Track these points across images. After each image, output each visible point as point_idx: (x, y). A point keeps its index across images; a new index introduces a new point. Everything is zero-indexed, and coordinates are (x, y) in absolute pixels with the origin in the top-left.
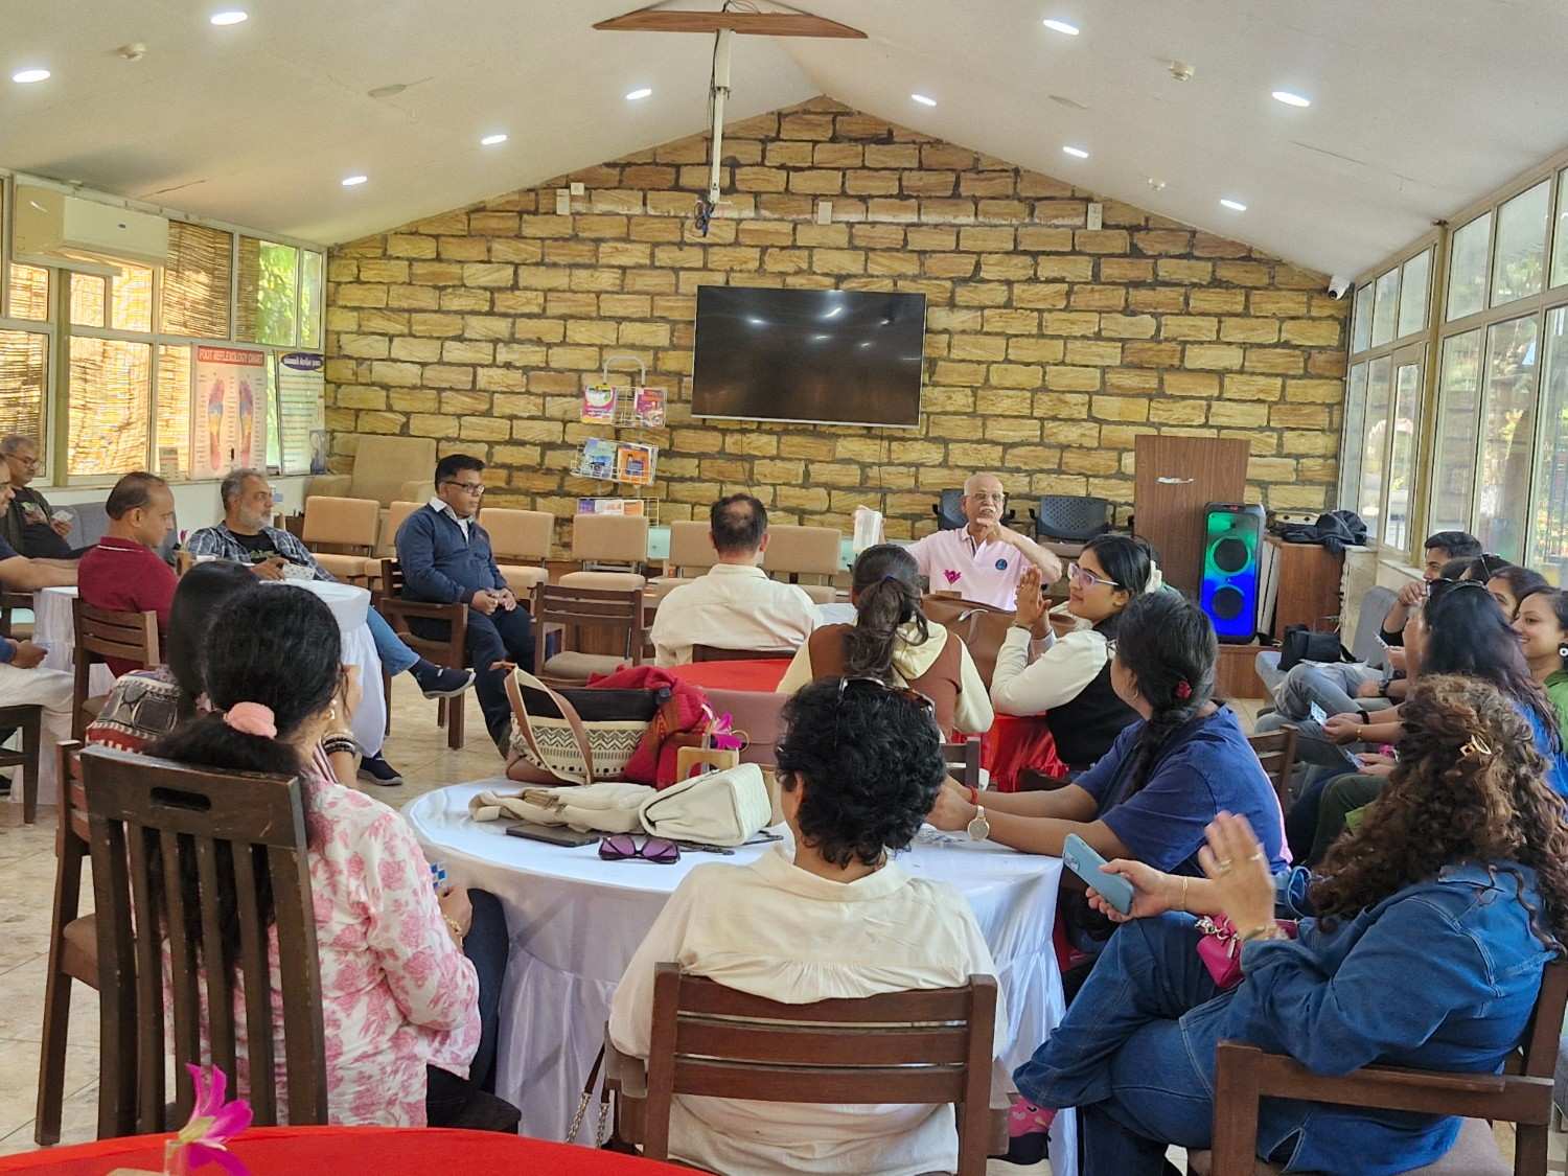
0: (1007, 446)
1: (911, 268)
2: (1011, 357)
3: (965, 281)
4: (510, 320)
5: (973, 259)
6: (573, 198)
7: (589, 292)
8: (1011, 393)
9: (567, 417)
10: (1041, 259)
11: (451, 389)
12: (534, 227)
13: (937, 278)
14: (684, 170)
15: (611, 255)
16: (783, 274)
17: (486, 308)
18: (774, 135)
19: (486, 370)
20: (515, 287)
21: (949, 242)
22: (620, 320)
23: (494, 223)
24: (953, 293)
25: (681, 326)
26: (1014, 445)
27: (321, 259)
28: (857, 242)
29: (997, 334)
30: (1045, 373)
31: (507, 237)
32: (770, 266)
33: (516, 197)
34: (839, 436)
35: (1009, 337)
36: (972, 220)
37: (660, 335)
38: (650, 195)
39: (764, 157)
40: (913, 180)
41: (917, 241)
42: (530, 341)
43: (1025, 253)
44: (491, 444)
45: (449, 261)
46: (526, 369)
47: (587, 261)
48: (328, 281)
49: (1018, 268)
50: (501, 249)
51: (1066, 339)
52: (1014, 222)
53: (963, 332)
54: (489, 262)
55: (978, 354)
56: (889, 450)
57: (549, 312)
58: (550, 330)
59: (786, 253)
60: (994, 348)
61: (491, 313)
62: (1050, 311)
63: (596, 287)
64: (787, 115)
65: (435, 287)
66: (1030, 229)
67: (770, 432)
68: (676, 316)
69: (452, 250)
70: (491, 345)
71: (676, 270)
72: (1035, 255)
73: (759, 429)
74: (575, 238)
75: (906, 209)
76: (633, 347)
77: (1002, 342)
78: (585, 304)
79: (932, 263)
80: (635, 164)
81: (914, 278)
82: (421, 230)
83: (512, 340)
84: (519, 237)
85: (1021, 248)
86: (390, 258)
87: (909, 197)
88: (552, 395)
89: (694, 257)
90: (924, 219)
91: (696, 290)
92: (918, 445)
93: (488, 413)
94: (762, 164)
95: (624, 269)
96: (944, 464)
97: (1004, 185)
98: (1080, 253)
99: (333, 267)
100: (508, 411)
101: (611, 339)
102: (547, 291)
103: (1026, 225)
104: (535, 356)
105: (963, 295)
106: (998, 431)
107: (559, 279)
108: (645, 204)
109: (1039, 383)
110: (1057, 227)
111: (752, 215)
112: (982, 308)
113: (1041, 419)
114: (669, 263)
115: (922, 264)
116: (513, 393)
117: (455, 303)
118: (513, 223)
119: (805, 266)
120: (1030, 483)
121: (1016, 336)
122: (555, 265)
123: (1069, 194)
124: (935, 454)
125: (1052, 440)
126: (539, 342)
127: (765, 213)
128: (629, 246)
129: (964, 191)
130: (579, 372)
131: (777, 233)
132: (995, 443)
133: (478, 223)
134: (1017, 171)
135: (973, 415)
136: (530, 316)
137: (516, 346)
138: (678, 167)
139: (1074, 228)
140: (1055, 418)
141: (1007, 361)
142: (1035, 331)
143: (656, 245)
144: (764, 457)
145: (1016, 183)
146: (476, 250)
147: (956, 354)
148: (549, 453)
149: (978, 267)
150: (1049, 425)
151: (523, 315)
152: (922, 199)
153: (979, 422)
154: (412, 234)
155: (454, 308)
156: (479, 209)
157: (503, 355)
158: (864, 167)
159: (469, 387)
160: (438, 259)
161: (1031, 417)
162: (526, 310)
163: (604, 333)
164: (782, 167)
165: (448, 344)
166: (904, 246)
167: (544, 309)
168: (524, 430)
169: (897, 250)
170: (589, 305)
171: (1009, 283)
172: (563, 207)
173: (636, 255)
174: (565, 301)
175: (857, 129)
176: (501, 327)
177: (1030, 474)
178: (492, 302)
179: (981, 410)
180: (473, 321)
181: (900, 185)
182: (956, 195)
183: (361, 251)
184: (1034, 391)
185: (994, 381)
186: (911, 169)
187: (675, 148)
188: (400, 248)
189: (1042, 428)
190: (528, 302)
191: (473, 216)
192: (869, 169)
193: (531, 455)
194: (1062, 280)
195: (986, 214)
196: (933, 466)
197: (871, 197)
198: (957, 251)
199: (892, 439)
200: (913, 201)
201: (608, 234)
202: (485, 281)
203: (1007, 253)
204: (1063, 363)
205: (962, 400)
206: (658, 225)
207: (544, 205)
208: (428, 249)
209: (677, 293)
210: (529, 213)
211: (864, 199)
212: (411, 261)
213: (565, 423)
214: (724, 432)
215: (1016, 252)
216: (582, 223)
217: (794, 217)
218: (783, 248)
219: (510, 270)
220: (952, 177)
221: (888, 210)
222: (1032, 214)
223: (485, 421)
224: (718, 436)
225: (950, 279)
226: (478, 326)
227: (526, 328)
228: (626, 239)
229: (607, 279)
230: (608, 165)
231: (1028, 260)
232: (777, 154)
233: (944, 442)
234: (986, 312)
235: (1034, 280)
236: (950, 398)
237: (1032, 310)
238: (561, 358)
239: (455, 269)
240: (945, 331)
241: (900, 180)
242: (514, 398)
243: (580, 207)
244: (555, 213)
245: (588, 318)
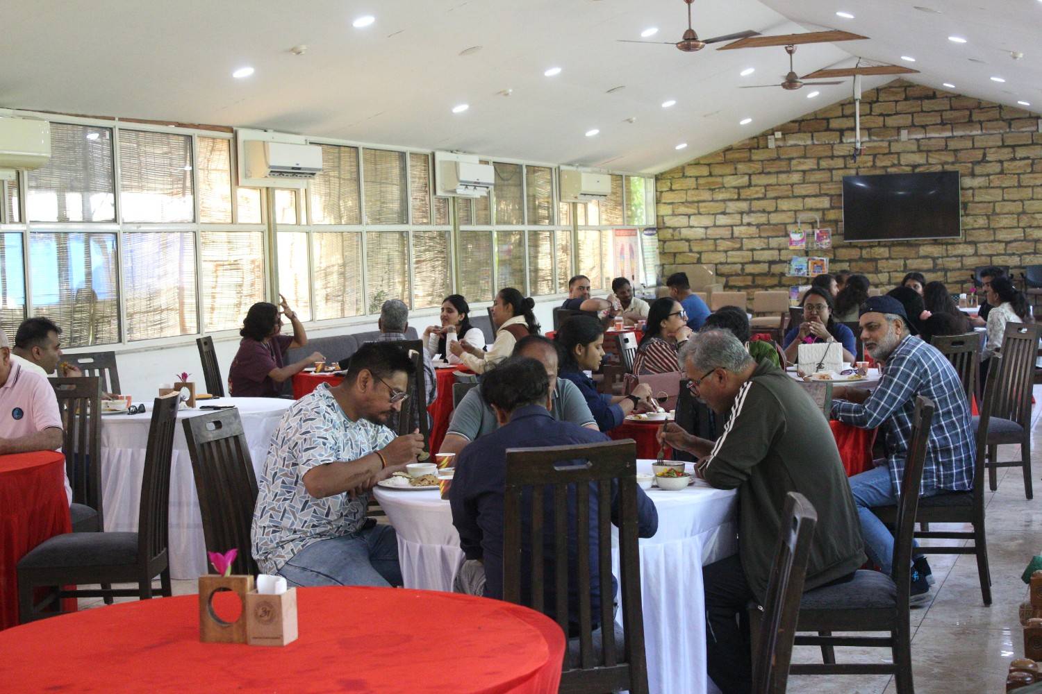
0: (1007, 243)
1: (951, 159)
2: (1006, 198)
3: (979, 162)
4: (748, 202)
5: (982, 152)
6: (776, 140)
7: (787, 184)
8: (1006, 216)
9: (781, 247)
10: (1017, 149)
11: (721, 238)
12: (757, 155)
13: (965, 162)
14: (831, 121)
15: (797, 165)
16: (885, 167)
17: (736, 197)
18: (875, 99)
19: (738, 228)
20: (750, 185)
21: (969, 144)
22: (804, 197)
23: (737, 155)
24: (973, 169)
25: (835, 197)
26: (1010, 242)
27: (652, 181)
28: (922, 148)
29: (997, 187)
30: (1023, 205)
31: (744, 162)
32: (879, 164)
33: (747, 142)
34: (920, 245)
35: (1003, 188)
36: (979, 132)
37: (825, 202)
38: (815, 134)
39: (871, 110)
40: (948, 115)
41: (953, 145)
42: (759, 211)
43: (1008, 146)
44: (743, 264)
45: (716, 176)
46: (758, 226)
47: (785, 169)
48: (656, 191)
49: (1005, 154)
50: (741, 167)
51: (1033, 187)
52: (1001, 131)
53: (980, 188)
54: (736, 174)
55: (988, 198)
56: (947, 250)
57: (768, 196)
58: (768, 205)
59: (886, 157)
60: (996, 195)
61: (738, 199)
62: (1023, 174)
63: (790, 181)
64: (881, 89)
65: (710, 189)
66: (1009, 135)
67: (885, 246)
68: (832, 192)
69: (717, 170)
70: (739, 216)
71: (831, 170)
72: (1013, 147)
73: (879, 245)
74: (778, 159)
75: (943, 130)
76: (811, 210)
77: (1000, 191)
78: (785, 190)
79: (961, 155)
80: (807, 120)
81: (953, 163)
82: (702, 162)
83: (750, 212)
84: (750, 160)
85: (1006, 144)
86: (686, 177)
87: (947, 124)
88: (772, 237)
89: (839, 163)
90: (955, 134)
91: (841, 179)
92: (961, 246)
93: (740, 249)
94: (870, 114)
95: (804, 172)
96: (976, 254)
97: (994, 114)
98: (1037, 144)
99: (659, 184)
100: (750, 247)
101: (800, 206)
102: (766, 186)
103: (1008, 133)
104: (762, 219)
105: (978, 170)
106: (1002, 235)
107: (772, 180)
108: (812, 139)
109: (1020, 210)
110: (1023, 132)
111: (867, 139)
112: (988, 175)
113: (1023, 228)
114: (827, 166)
115: (956, 156)
116: (752, 238)
117: (720, 196)
118: (746, 155)
119: (896, 162)
120: (1021, 260)
121: (1007, 188)
122: (769, 173)
123: (1028, 115)
124: (970, 250)
125: (1030, 238)
126: (764, 211)
127: (874, 138)
128: (806, 160)
129: (975, 118)
130: (785, 224)
131: (881, 147)
132: (1000, 242)
133: (730, 156)
134: (1000, 107)
135: (988, 228)
136: (758, 199)
137: (752, 214)
138: (828, 120)
139: (1032, 132)
140: (1030, 227)
141: (1004, 200)
142: (1016, 185)
143: (819, 158)
144: (883, 259)
145: (1000, 113)
146: (728, 169)
147: (977, 199)
148: (773, 266)
149: (985, 155)
150: (1028, 230)
151: (755, 199)
152: (953, 124)
153: (992, 232)
154: (696, 164)
155: (720, 198)
156: (729, 149)
157: (746, 219)
158: (922, 111)
159: (730, 236)
160: (711, 175)
161: (1018, 227)
162: (756, 196)
163: (798, 204)
164: (881, 115)
165: (718, 216)
166: (946, 149)
167: (765, 195)
168: (759, 256)
169: (942, 150)
170: (787, 191)
171: (1001, 162)
172: (772, 144)
173: (809, 164)
174: (776, 190)
175: (917, 93)
176: (744, 206)
177: (1020, 256)
178: (739, 194)
179: (992, 226)
180: (730, 204)
181: (941, 118)
182: (970, 121)
183: (672, 175)
184: (1019, 214)
185: (998, 210)
186: (946, 110)
187: (826, 110)
188: (691, 172)
189: (1024, 232)
190: (757, 192)
191: (727, 153)
192: (925, 112)
193: (764, 268)
194: (1028, 158)
195: (986, 129)
196: (970, 256)
197: (927, 125)
198: (973, 148)
199: (947, 244)
200: (949, 126)
201: (795, 155)
202: (735, 183)
203: (999, 147)
204: (1032, 199)
205: (982, 222)
206: (820, 148)
207: (762, 143)
208: (705, 171)
209: (832, 181)
210: (754, 149)
211: (924, 127)
212: (697, 178)
213: (780, 250)
214: (861, 248)
215: (1003, 146)
216: (781, 151)
217: (889, 138)
218: (884, 154)
219: (747, 178)
220: (968, 113)
221: (934, 131)
222: (1010, 127)
223: (739, 253)
224: (859, 250)
225: (971, 162)
226: (732, 206)
227: (757, 205)
228: (805, 157)
229: (796, 178)
230: (793, 122)
231: (1010, 150)
232: (877, 109)
233: (974, 243)
234: (991, 177)
235: (1014, 159)
236: (975, 221)
237: (1014, 174)
238: (775, 218)
239: (719, 180)
240: (971, 188)
241: (941, 116)
242: (753, 241)
243: (781, 143)
244: (767, 147)
245: (788, 197)
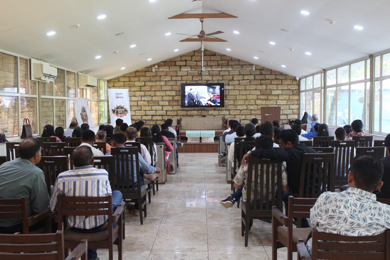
0: (241, 110)
1: (221, 78)
2: (240, 94)
3: (231, 80)
4: (144, 92)
5: (232, 76)
6: (155, 68)
7: (159, 86)
8: (240, 100)
9: (156, 110)
10: (245, 76)
11: (133, 106)
12: (148, 74)
13: (225, 80)
14: (176, 62)
15: (163, 79)
16: (197, 81)
17: (139, 90)
18: (193, 55)
19: (140, 102)
20: (145, 86)
21: (228, 73)
22: (166, 91)
23: (140, 74)
24: (229, 82)
25: (177, 91)
26: (242, 110)
27: (106, 82)
28: (210, 74)
29: (237, 90)
30: (247, 97)
31: (143, 76)
32: (194, 79)
33: (144, 69)
34: (209, 110)
35: (240, 90)
36: (231, 69)
37: (174, 93)
38: (170, 67)
39: (192, 59)
40: (220, 62)
41: (222, 73)
42: (148, 96)
43: (241, 75)
44: (142, 116)
45: (131, 81)
46: (148, 101)
47: (158, 80)
48: (108, 87)
49: (240, 78)
50: (142, 79)
51: (250, 90)
52: (239, 69)
53: (231, 90)
54: (140, 81)
55: (234, 94)
56: (219, 112)
57: (152, 90)
58: (152, 93)
59: (197, 77)
60: (237, 92)
61: (140, 91)
62: (247, 85)
63: (161, 85)
64: (196, 51)
65: (129, 87)
66: (242, 71)
67: (196, 110)
68: (177, 89)
69: (132, 79)
70: (141, 97)
71: (176, 81)
72: (243, 75)
73: (194, 110)
74: (156, 76)
75: (219, 68)
76: (168, 96)
77: (238, 91)
78: (158, 88)
79: (225, 77)
80: (167, 62)
81: (222, 80)
82: (126, 76)
83: (145, 96)
84: (145, 76)
85: (241, 74)
86: (120, 81)
87: (219, 65)
88: (153, 106)
89: (179, 78)
90: (223, 69)
91: (180, 84)
92: (224, 111)
93: (141, 110)
94: (191, 60)
95: (166, 81)
96: (229, 114)
97: (237, 63)
98: (252, 74)
99: (109, 84)
100: (145, 109)
101: (164, 94)
102: (151, 86)
103: (241, 70)
104: (149, 99)
105: (231, 83)
106: (239, 108)
107: (153, 84)
108: (169, 69)
109: (246, 98)
110: (247, 70)
111: (190, 70)
112: (234, 85)
113: (246, 105)
114: (175, 80)
115: (223, 78)
116: (145, 106)
117: (133, 89)
118: (144, 74)
119: (201, 79)
120: (245, 117)
121: (241, 90)
122: (152, 81)
123: (249, 64)
124: (227, 113)
125: (249, 109)
126: (150, 96)
127: (193, 69)
128: (167, 77)
129: (230, 64)
130: (158, 101)
131: (195, 73)
132: (238, 110)
133: (137, 74)
134: (239, 60)
135: (234, 105)
136: (148, 91)
137: (146, 97)
138: (175, 62)
139: (250, 70)
140: (249, 105)
141: (240, 95)
142: (244, 89)
143: (172, 76)
144: (195, 115)
145: (239, 62)
146: (136, 79)
147: (230, 94)
148: (153, 117)
149: (233, 78)
150: (248, 106)
151: (146, 91)
152: (222, 66)
153: (235, 106)
154: (124, 77)
155: (133, 90)
156: (137, 71)
157: (143, 99)
158: (211, 60)
159: (137, 105)
160: (129, 81)
161: (245, 105)
162: (147, 90)
163: (163, 93)
164: (195, 61)
165: (132, 97)
166: (219, 75)
167: (151, 89)
168: (148, 113)
169: (218, 75)
170: (159, 88)
171: (239, 80)
172: (154, 70)
173: (168, 78)
174: (154, 88)
175: (209, 53)
176: (142, 93)
177: (245, 115)
178: (140, 89)
179: (235, 104)
180: (137, 93)
181: (218, 63)
182: (228, 65)
183: (114, 80)
184: (245, 100)
185: (237, 98)
186: (219, 60)
187: (175, 58)
188: (122, 79)
189: (247, 107)
190: (148, 88)
191: (136, 73)
192: (212, 61)
193: (150, 118)
194: (248, 79)
195: (234, 68)
196: (227, 115)
197: (212, 66)
198: (229, 75)
199: (219, 110)
200: (220, 66)
201: (162, 75)
202: (139, 85)
203: (238, 75)
204: (250, 95)
205: (232, 102)
206: (172, 72)
207: (150, 70)
208: (127, 79)
209: (176, 85)
210: (147, 72)
211: (211, 66)
212: (124, 82)
213: (156, 111)
214: (187, 111)
215: (240, 75)
216: (157, 73)
217: (198, 70)
218: (196, 76)
219: (144, 83)
220: (227, 62)
221: (216, 68)
222: (242, 68)
223: (140, 111)
224: (186, 112)
225: (228, 80)
226: (138, 94)
227: (147, 93)
228: (166, 76)
229: (163, 83)
230: (162, 62)
231: (242, 76)
232: (194, 58)
233: (229, 110)
234: (235, 86)
235: (243, 80)
236: (229, 102)
237: (244, 85)
238: (155, 99)
239: (133, 83)
240: (228, 90)
241: (218, 62)
243: (157, 70)
244: (152, 71)
245: (159, 91)
